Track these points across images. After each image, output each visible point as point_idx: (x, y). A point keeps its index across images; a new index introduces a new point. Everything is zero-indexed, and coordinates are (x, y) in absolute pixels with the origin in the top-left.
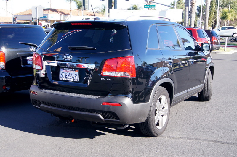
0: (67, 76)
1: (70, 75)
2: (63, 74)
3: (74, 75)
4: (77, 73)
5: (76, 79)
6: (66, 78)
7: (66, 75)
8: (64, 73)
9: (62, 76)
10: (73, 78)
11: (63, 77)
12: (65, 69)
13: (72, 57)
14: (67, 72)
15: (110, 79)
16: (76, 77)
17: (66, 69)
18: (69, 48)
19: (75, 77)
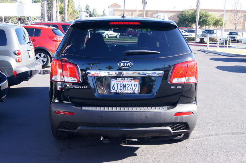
0: (122, 87)
1: (127, 86)
2: (116, 86)
3: (133, 85)
4: (137, 83)
5: (137, 90)
6: (120, 90)
7: (120, 87)
8: (117, 84)
9: (114, 88)
10: (132, 89)
11: (116, 89)
12: (118, 79)
13: (132, 64)
14: (121, 83)
15: (180, 87)
16: (136, 87)
17: (121, 79)
18: (125, 53)
19: (134, 88)
